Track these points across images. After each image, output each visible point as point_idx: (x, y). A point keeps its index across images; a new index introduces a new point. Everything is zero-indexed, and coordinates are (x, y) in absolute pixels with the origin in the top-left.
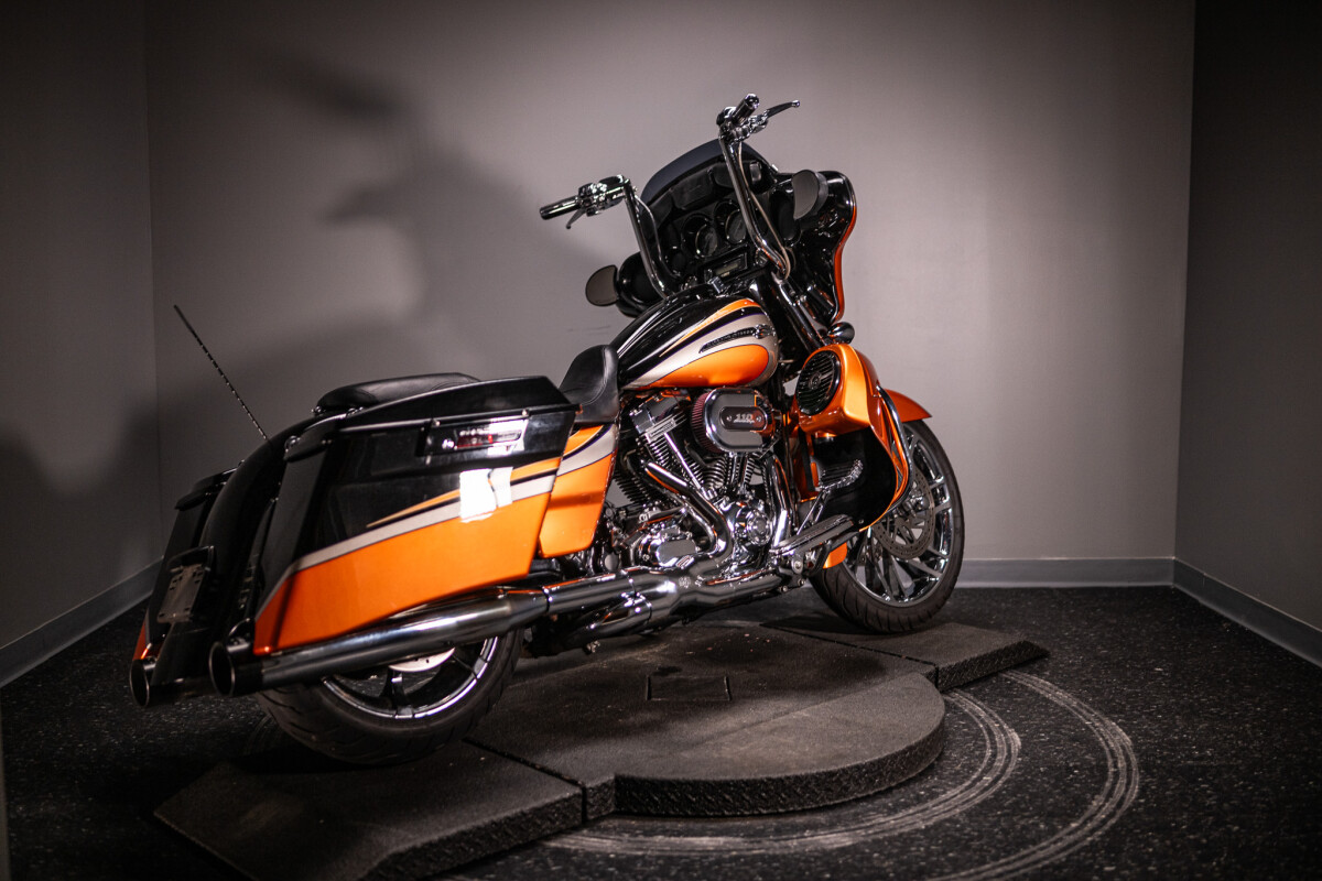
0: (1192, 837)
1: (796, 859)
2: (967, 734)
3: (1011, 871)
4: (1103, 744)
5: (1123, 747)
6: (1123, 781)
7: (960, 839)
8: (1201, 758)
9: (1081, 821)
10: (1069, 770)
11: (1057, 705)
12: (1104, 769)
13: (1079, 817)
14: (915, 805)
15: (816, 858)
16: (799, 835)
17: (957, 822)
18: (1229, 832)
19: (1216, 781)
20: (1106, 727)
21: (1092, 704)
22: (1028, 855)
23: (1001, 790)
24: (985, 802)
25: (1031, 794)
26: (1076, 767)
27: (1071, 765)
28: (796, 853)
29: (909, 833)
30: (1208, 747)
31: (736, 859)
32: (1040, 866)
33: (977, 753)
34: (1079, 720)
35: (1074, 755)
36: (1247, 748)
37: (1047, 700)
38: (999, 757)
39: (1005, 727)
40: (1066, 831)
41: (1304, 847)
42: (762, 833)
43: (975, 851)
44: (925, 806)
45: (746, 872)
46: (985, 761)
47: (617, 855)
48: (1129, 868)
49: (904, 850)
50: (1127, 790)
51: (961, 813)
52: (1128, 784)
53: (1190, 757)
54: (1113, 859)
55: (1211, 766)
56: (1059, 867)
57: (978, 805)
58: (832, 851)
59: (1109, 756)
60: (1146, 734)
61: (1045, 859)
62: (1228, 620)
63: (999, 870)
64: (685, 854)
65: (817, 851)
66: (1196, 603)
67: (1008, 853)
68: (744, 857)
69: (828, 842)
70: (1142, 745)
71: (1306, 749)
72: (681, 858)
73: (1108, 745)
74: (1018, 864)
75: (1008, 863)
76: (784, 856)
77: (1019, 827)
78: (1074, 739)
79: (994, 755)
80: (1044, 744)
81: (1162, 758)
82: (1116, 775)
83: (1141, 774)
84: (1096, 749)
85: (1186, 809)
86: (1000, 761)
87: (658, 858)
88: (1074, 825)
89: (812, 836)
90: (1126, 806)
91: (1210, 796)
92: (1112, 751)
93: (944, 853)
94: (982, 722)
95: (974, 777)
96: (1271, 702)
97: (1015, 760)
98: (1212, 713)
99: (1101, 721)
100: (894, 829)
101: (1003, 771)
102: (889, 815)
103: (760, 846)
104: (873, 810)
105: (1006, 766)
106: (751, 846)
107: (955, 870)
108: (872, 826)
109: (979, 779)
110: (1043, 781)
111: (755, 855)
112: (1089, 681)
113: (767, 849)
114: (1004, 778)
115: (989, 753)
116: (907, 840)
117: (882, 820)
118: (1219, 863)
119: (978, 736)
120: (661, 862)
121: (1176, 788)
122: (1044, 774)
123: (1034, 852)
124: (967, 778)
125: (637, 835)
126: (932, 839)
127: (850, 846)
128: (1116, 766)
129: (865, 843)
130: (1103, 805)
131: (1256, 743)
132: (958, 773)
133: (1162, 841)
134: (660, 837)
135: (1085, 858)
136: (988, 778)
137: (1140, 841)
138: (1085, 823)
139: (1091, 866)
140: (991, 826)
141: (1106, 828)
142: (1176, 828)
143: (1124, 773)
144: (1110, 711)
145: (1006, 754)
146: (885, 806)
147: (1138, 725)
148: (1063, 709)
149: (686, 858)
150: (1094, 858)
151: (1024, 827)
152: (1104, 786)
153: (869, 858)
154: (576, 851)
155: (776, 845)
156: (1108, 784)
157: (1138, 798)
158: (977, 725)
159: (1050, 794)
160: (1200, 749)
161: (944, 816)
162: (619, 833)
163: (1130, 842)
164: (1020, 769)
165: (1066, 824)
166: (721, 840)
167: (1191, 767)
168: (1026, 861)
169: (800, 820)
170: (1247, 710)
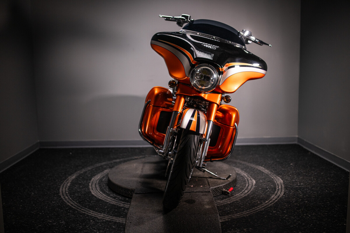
0: (295, 204)
2: (242, 181)
3: (250, 213)
4: (276, 182)
5: (281, 183)
6: (280, 191)
7: (238, 206)
8: (300, 185)
9: (268, 201)
10: (267, 189)
11: (265, 173)
12: (275, 189)
13: (268, 200)
14: (228, 198)
17: (238, 202)
18: (305, 203)
19: (303, 191)
20: (277, 178)
21: (274, 173)
22: (254, 209)
23: (249, 194)
24: (245, 197)
25: (257, 195)
26: (268, 188)
27: (267, 188)
29: (226, 205)
30: (302, 183)
32: (257, 211)
33: (244, 185)
34: (270, 177)
35: (268, 185)
36: (312, 183)
37: (263, 172)
38: (250, 186)
39: (252, 179)
40: (264, 203)
41: (323, 206)
43: (242, 208)
44: (230, 198)
46: (246, 187)
48: (279, 212)
49: (224, 208)
50: (280, 194)
51: (239, 200)
52: (281, 192)
53: (297, 185)
54: (276, 210)
55: (302, 187)
56: (262, 212)
57: (243, 197)
59: (277, 185)
60: (287, 180)
61: (259, 210)
62: (310, 152)
63: (247, 213)
66: (302, 148)
67: (250, 209)
70: (285, 182)
71: (326, 183)
73: (277, 183)
74: (252, 211)
75: (249, 211)
77: (253, 202)
78: (269, 181)
79: (248, 186)
80: (261, 183)
81: (290, 186)
82: (278, 190)
83: (284, 189)
84: (274, 184)
85: (295, 198)
86: (250, 187)
88: (266, 202)
90: (280, 197)
91: (301, 194)
92: (278, 184)
93: (234, 209)
94: (246, 178)
95: (243, 191)
96: (319, 172)
97: (254, 187)
98: (304, 175)
99: (276, 177)
100: (222, 204)
101: (250, 189)
102: (221, 200)
105: (251, 188)
107: (236, 213)
108: (217, 203)
109: (244, 191)
110: (260, 192)
112: (274, 167)
114: (250, 191)
115: (247, 185)
117: (219, 202)
118: (301, 210)
119: (245, 181)
121: (293, 193)
122: (260, 190)
123: (256, 208)
124: (241, 191)
126: (231, 206)
128: (278, 188)
130: (274, 197)
131: (314, 182)
132: (239, 190)
133: (288, 205)
135: (269, 209)
136: (246, 191)
137: (283, 205)
138: (269, 201)
139: (270, 211)
140: (246, 203)
141: (274, 202)
142: (292, 202)
143: (280, 189)
144: (278, 174)
145: (251, 185)
146: (220, 198)
147: (285, 178)
148: (267, 174)
150: (271, 209)
151: (254, 203)
152: (275, 192)
156: (276, 192)
157: (283, 195)
158: (245, 178)
159: (261, 195)
160: (300, 183)
161: (235, 200)
163: (280, 205)
164: (254, 189)
165: (265, 202)
167: (297, 188)
170: (313, 173)
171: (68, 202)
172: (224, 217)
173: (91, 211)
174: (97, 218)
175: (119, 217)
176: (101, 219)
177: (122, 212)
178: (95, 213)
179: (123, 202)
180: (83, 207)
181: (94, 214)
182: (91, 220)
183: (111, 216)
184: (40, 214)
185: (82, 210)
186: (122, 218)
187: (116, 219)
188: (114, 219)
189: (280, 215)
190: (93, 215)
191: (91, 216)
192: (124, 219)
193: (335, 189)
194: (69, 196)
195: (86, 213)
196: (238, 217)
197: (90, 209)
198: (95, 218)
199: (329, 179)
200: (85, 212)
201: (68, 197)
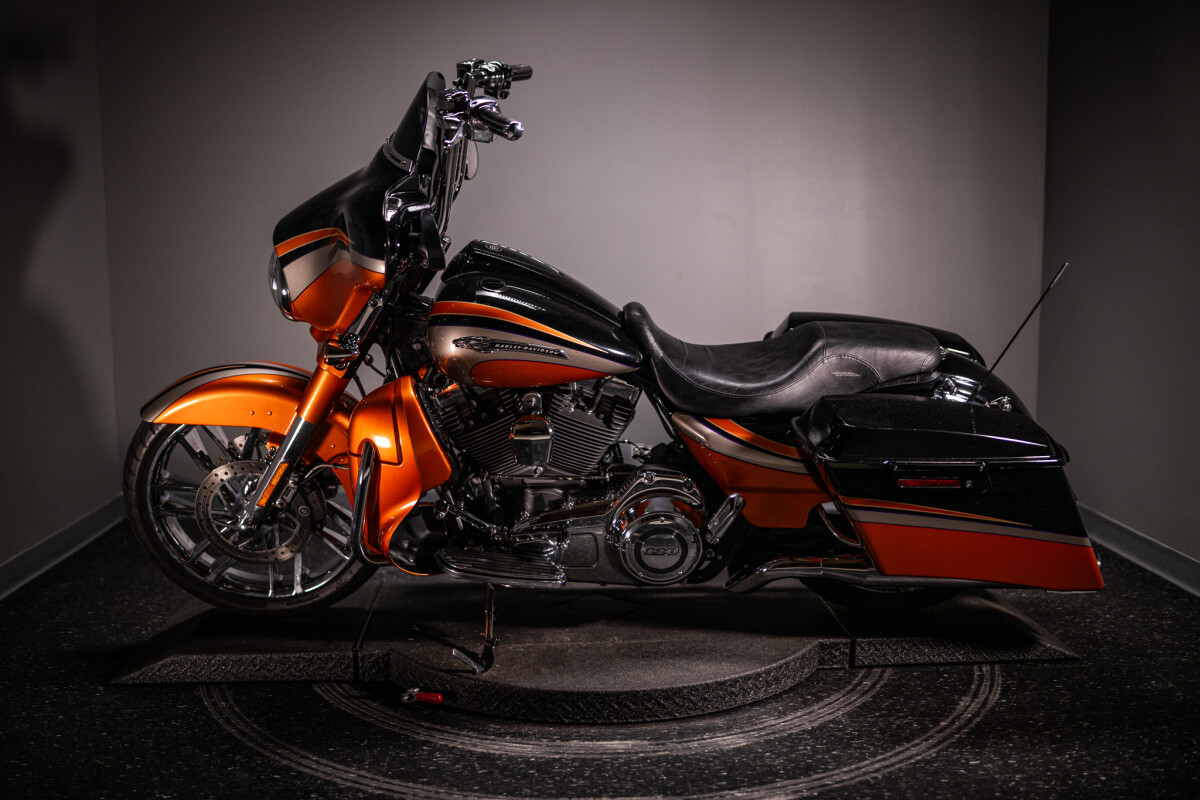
0: (1048, 732)
1: (696, 759)
3: (888, 767)
6: (987, 683)
7: (843, 738)
9: (949, 720)
10: (940, 674)
12: (970, 673)
13: (948, 717)
14: (802, 708)
15: (714, 757)
16: (699, 737)
17: (840, 723)
19: (1069, 682)
22: (901, 752)
23: (879, 693)
24: (864, 704)
25: (905, 696)
26: (945, 672)
27: (941, 669)
28: (697, 754)
29: (797, 734)
31: (644, 759)
32: (913, 761)
40: (936, 729)
41: (1146, 740)
42: (667, 737)
43: (856, 748)
44: (811, 709)
45: (652, 772)
47: (537, 758)
48: (991, 761)
49: (793, 749)
50: (990, 692)
51: (843, 715)
52: (992, 686)
54: (978, 754)
56: (929, 762)
57: (858, 707)
58: (729, 751)
61: (917, 755)
63: (877, 766)
64: (598, 757)
65: (715, 751)
67: (886, 750)
68: (650, 758)
69: (725, 743)
71: (1149, 651)
72: (593, 760)
74: (894, 760)
75: (884, 759)
76: (686, 757)
77: (894, 726)
82: (981, 678)
83: (1003, 677)
85: (1043, 708)
87: (574, 760)
88: (943, 724)
89: (711, 738)
90: (989, 706)
91: (1064, 695)
93: (829, 751)
95: (855, 682)
96: (1119, 610)
98: (1066, 620)
100: (783, 730)
101: (881, 677)
102: (779, 717)
103: (665, 747)
104: (765, 713)
106: (656, 748)
107: (838, 767)
108: (764, 728)
109: (860, 683)
110: (917, 685)
111: (660, 756)
113: (672, 750)
114: (882, 683)
116: (795, 740)
117: (773, 722)
118: (1070, 755)
120: (576, 764)
121: (1034, 689)
122: (917, 678)
123: (908, 749)
124: (849, 683)
125: (554, 740)
126: (818, 739)
127: (744, 747)
128: (981, 670)
129: (757, 743)
130: (970, 705)
131: (1106, 647)
132: (840, 678)
134: (575, 742)
135: (953, 753)
136: (867, 683)
137: (1002, 737)
138: (953, 722)
139: (958, 760)
140: (870, 726)
141: (972, 726)
142: (1033, 725)
143: (988, 676)
146: (776, 709)
149: (598, 760)
150: (961, 753)
151: (899, 727)
152: (970, 688)
153: (762, 758)
154: (500, 755)
155: (679, 746)
156: (973, 686)
157: (999, 699)
159: (923, 697)
161: (827, 718)
162: (538, 739)
163: (993, 738)
165: (936, 723)
166: (630, 743)
168: (901, 757)
169: (700, 724)
170: (1097, 616)
171: (228, 721)
172: (793, 781)
173: (310, 756)
174: (335, 784)
175: (415, 782)
176: (350, 788)
177: (425, 760)
178: (326, 765)
179: (427, 722)
180: (283, 743)
181: (322, 768)
182: (311, 792)
183: (386, 775)
184: (129, 767)
185: (279, 754)
186: (423, 783)
187: (403, 790)
188: (396, 788)
189: (995, 773)
190: (319, 774)
191: (312, 776)
192: (430, 788)
193: (1181, 675)
194: (229, 698)
195: (293, 765)
196: (846, 783)
197: (310, 750)
198: (328, 783)
199: (1157, 636)
200: (291, 760)
201: (227, 701)
